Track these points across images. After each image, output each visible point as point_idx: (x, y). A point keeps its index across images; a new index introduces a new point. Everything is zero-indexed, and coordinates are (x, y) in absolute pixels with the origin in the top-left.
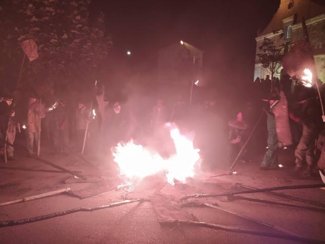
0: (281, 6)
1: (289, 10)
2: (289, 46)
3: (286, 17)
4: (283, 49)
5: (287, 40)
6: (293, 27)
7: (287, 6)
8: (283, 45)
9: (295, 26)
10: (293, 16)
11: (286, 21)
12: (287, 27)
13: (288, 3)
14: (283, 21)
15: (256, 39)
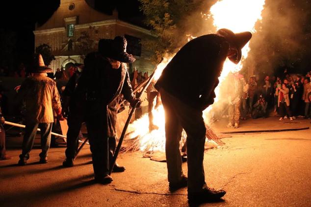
0: (61, 5)
1: (70, 11)
2: (73, 43)
3: (68, 16)
4: (67, 46)
5: (70, 37)
6: (76, 26)
7: (68, 7)
8: (66, 41)
9: (78, 26)
10: (76, 17)
11: (68, 20)
12: (68, 26)
13: (69, 4)
14: (65, 19)
15: (34, 32)
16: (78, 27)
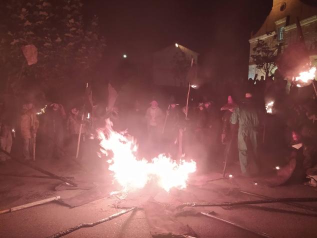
0: (273, 8)
1: (281, 12)
2: (282, 47)
3: (278, 19)
4: (276, 51)
5: (280, 41)
6: (285, 28)
7: (280, 8)
8: (277, 46)
9: (288, 27)
10: (286, 18)
11: (279, 23)
12: (279, 29)
13: (280, 5)
14: (275, 22)
15: (249, 41)
16: (287, 29)
